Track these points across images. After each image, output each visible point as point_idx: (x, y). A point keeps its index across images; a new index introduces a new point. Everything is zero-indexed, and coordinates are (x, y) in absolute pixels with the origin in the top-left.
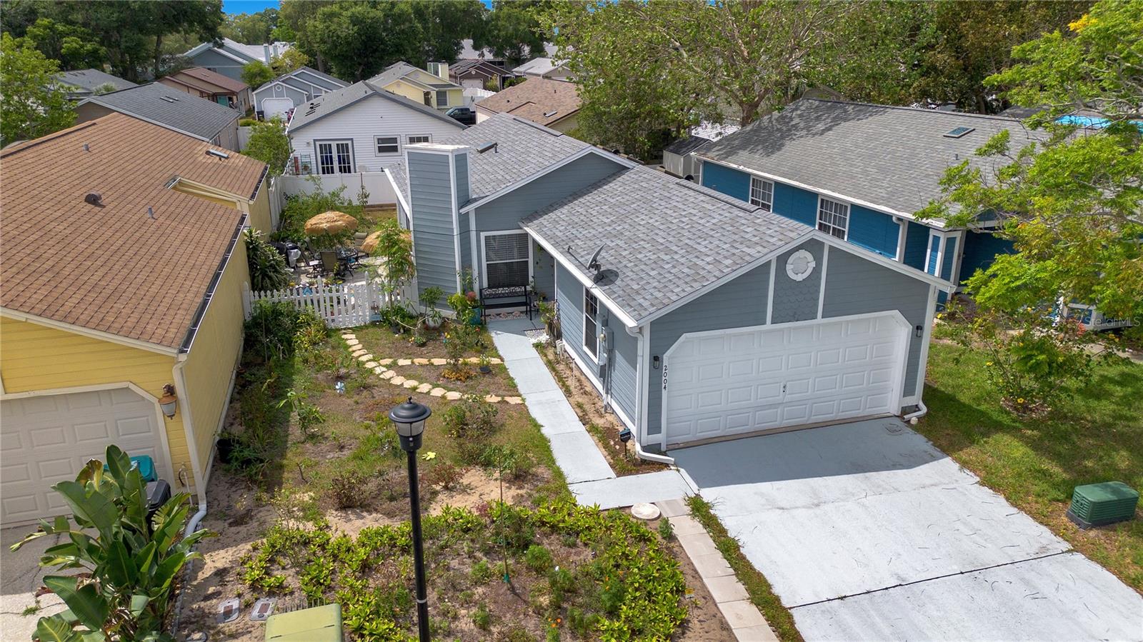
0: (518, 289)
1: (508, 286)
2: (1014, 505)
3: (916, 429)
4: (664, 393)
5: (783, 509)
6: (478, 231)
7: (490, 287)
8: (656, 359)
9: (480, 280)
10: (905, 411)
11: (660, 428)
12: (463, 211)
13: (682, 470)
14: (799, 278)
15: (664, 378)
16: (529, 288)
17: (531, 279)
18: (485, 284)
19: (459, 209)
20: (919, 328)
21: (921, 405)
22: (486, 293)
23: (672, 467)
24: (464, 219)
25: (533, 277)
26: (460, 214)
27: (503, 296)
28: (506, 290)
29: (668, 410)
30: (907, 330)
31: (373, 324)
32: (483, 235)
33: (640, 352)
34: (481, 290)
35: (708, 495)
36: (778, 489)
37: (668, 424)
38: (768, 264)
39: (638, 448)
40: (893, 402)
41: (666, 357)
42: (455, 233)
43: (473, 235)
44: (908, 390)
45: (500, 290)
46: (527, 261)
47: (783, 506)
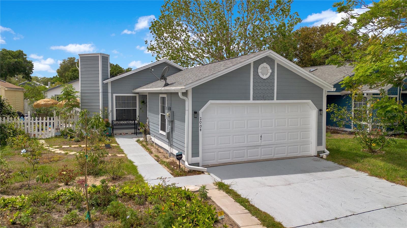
0: (131, 122)
1: (127, 120)
2: (392, 181)
3: (327, 159)
4: (200, 133)
5: (270, 186)
6: (112, 93)
7: (117, 120)
8: (195, 113)
9: (112, 117)
10: (319, 153)
11: (199, 153)
12: (105, 82)
13: (211, 174)
14: (265, 77)
15: (200, 124)
16: (136, 122)
17: (137, 117)
18: (115, 119)
19: (103, 81)
20: (321, 110)
21: (326, 150)
22: (115, 123)
23: (205, 173)
24: (105, 86)
25: (138, 116)
26: (103, 83)
27: (124, 125)
28: (125, 122)
29: (203, 145)
30: (316, 111)
31: (56, 136)
32: (115, 95)
33: (187, 109)
34: (112, 121)
35: (227, 182)
36: (265, 179)
37: (203, 153)
38: (250, 64)
39: (186, 163)
40: (313, 149)
41: (201, 112)
42: (100, 92)
43: (110, 95)
44: (319, 143)
45: (122, 122)
46: (136, 109)
47: (271, 185)
